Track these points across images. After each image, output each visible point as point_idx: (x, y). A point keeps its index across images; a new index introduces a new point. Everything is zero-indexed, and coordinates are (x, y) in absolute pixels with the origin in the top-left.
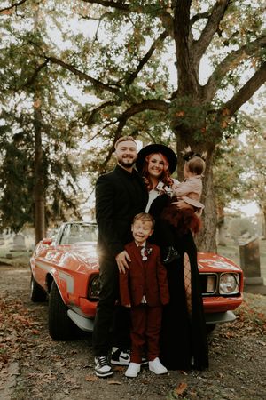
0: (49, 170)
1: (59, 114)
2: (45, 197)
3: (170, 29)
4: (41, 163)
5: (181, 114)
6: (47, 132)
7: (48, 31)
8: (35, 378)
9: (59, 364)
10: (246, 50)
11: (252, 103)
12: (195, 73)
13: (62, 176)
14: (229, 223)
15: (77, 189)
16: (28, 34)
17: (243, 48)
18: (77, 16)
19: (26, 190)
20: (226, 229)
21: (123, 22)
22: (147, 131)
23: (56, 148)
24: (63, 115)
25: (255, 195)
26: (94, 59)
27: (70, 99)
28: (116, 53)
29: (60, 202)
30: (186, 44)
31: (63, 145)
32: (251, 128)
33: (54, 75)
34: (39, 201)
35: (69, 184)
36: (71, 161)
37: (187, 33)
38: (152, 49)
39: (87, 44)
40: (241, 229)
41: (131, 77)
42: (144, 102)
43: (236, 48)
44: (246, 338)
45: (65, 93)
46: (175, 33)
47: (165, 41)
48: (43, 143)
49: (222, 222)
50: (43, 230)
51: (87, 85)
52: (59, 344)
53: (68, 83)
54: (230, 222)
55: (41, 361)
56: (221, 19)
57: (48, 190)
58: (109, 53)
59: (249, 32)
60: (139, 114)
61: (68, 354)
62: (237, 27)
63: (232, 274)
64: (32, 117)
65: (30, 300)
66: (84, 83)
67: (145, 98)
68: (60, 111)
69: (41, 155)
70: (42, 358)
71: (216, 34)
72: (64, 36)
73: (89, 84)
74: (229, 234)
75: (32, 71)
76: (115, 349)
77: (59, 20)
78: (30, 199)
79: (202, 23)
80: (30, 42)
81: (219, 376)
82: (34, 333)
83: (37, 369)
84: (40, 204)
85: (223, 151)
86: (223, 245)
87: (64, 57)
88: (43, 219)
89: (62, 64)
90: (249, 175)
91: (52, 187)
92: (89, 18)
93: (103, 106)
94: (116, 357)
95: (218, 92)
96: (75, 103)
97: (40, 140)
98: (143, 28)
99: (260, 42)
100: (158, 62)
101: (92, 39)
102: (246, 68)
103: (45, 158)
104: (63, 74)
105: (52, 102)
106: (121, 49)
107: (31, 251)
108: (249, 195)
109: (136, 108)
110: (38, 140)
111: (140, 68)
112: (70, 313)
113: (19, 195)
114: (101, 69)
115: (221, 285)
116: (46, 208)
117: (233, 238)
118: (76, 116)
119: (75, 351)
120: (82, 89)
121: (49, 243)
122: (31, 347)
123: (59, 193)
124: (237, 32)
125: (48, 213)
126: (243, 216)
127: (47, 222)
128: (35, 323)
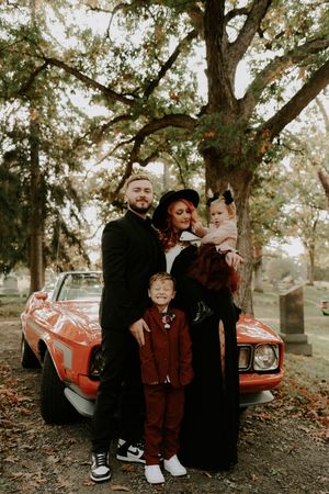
0: (48, 197)
1: (62, 128)
2: (43, 230)
3: (200, 27)
4: (38, 189)
5: (212, 134)
6: (47, 151)
7: (49, 25)
8: (20, 480)
9: (52, 459)
10: (293, 56)
11: (299, 121)
12: (230, 83)
13: (65, 205)
14: (267, 264)
15: (82, 221)
16: (23, 27)
17: (289, 53)
18: (84, 7)
19: (19, 222)
20: (263, 271)
21: (142, 17)
22: (170, 152)
23: (58, 170)
24: (66, 130)
25: (299, 231)
26: (104, 61)
27: (76, 110)
28: (132, 55)
29: (62, 237)
30: (219, 47)
31: (66, 167)
32: (297, 152)
33: (56, 79)
34: (35, 235)
35: (73, 214)
36: (75, 187)
37: (221, 33)
38: (177, 52)
39: (97, 42)
40: (282, 271)
41: (151, 85)
42: (166, 117)
43: (281, 53)
44: (285, 421)
45: (69, 103)
46: (206, 32)
47: (194, 41)
48: (41, 163)
49: (259, 263)
50: (40, 271)
51: (95, 93)
52: (53, 430)
53: (72, 92)
54: (269, 262)
55: (30, 454)
56: (263, 16)
57: (47, 222)
58: (123, 55)
59: (297, 34)
60: (160, 131)
61: (63, 444)
62: (282, 26)
63: (271, 345)
64: (27, 131)
65: (20, 366)
66: (92, 92)
67: (167, 112)
68: (62, 124)
69: (38, 179)
70: (30, 450)
71: (257, 35)
72: (68, 32)
73: (98, 92)
74: (266, 278)
75: (28, 75)
76: (122, 442)
77: (62, 10)
78: (24, 234)
79: (240, 21)
80: (26, 39)
81: (251, 478)
82: (23, 413)
83: (24, 467)
84: (36, 239)
85: (262, 179)
86: (259, 291)
87: (67, 59)
88: (41, 258)
89: (65, 67)
90: (293, 206)
91: (52, 218)
92: (99, 10)
93: (116, 120)
94: (124, 451)
95: (257, 107)
96: (81, 115)
97: (38, 160)
98: (167, 25)
99: (311, 46)
100: (184, 67)
101: (103, 36)
102: (293, 78)
103: (43, 182)
104: (66, 80)
105: (52, 113)
106: (138, 50)
107: (25, 296)
108: (292, 231)
109: (157, 125)
110: (35, 160)
111: (162, 74)
112: (67, 392)
113: (10, 228)
114: (114, 75)
115: (256, 358)
116: (44, 243)
117: (272, 282)
118: (82, 132)
119: (73, 440)
120: (90, 99)
121: (44, 298)
122: (19, 432)
123: (60, 226)
124: (283, 33)
125: (46, 250)
126: (284, 255)
127: (45, 261)
128: (25, 398)
